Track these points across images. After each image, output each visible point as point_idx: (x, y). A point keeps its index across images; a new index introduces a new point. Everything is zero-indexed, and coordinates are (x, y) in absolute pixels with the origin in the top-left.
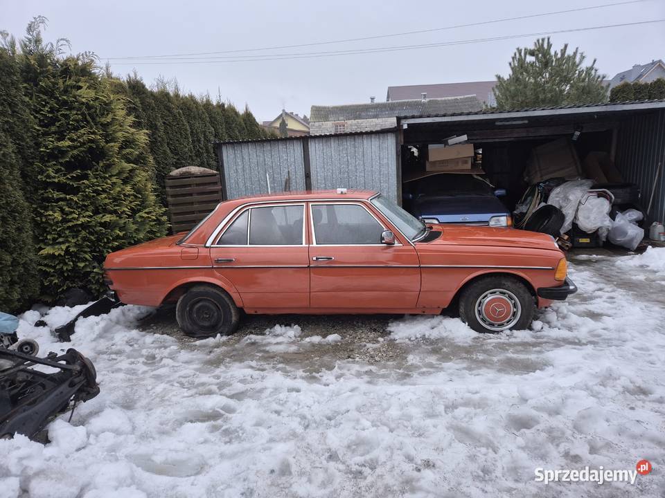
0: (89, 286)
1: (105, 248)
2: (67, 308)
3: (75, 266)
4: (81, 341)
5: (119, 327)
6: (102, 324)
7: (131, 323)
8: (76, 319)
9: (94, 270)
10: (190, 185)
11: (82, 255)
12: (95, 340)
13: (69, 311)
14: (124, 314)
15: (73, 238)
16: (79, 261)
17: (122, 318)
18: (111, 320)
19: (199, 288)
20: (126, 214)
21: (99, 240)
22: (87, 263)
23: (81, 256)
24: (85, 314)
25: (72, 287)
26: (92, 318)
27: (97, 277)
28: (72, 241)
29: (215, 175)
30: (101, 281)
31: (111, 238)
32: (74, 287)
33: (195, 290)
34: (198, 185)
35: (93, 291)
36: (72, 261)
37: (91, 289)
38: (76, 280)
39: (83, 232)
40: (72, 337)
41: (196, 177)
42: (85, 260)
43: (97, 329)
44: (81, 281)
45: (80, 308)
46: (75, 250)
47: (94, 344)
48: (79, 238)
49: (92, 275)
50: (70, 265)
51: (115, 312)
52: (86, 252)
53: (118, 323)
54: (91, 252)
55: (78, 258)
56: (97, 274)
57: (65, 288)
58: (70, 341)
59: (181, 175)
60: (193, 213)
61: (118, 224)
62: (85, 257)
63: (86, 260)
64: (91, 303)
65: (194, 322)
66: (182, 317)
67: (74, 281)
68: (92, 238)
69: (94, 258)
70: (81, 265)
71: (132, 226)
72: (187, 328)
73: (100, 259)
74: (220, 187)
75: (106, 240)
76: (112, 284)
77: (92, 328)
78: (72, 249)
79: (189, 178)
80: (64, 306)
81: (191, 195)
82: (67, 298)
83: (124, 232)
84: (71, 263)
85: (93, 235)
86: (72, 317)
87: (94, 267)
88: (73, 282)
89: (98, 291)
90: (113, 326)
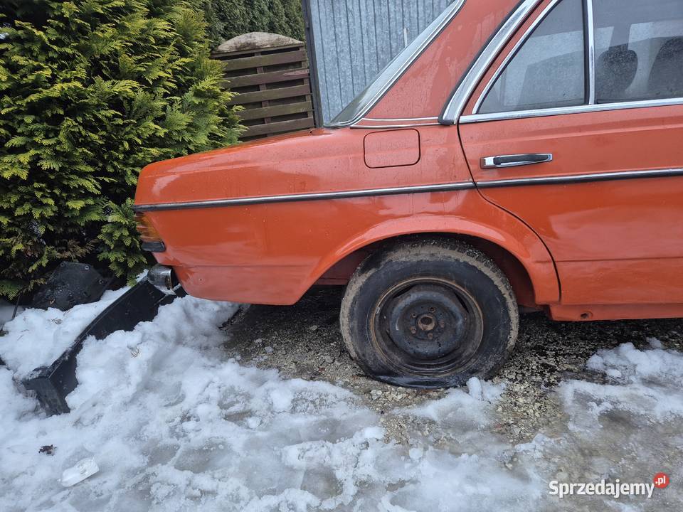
0: (101, 257)
1: (126, 165)
2: (53, 313)
3: (63, 209)
4: (98, 409)
5: (184, 352)
6: (146, 352)
7: (207, 335)
8: (77, 347)
9: (110, 219)
10: (254, 70)
11: (76, 182)
12: (133, 400)
13: (59, 322)
14: (188, 317)
15: (47, 137)
16: (69, 198)
17: (186, 328)
18: (164, 336)
19: (414, 251)
20: (165, 87)
21: (111, 144)
22: (90, 202)
23: (73, 184)
24: (100, 328)
25: (62, 259)
26: (119, 339)
27: (117, 234)
28: (45, 142)
29: (297, 48)
30: (128, 243)
31: (139, 141)
32: (69, 259)
33: (402, 257)
34: (268, 68)
35: (113, 267)
36: (53, 196)
37: (107, 261)
38: (70, 242)
39: (69, 122)
40: (72, 399)
41: (263, 53)
42: (84, 194)
43: (136, 369)
44: (82, 245)
45: (86, 313)
46: (56, 166)
47: (133, 413)
48: (62, 137)
49: (106, 229)
50: (47, 205)
51: (169, 314)
52: (83, 175)
53: (180, 340)
54: (95, 174)
55: (66, 189)
56: (118, 226)
57: (44, 262)
58: (67, 410)
59: (239, 49)
60: (262, 121)
61: (152, 110)
62: (82, 187)
63: (87, 194)
64: (111, 297)
65: (393, 344)
66: (361, 332)
67: (65, 245)
68: (95, 137)
69: (106, 190)
70: (77, 205)
71: (179, 115)
72: (376, 359)
73: (119, 192)
74: (307, 72)
75: (126, 145)
76: (163, 249)
77: (121, 366)
78: (46, 165)
79: (252, 55)
80: (46, 309)
81: (256, 87)
82: (53, 287)
83: (166, 131)
84: (51, 202)
85: (95, 132)
86: (67, 342)
87: (107, 211)
88: (63, 247)
89: (124, 265)
90: (173, 351)
